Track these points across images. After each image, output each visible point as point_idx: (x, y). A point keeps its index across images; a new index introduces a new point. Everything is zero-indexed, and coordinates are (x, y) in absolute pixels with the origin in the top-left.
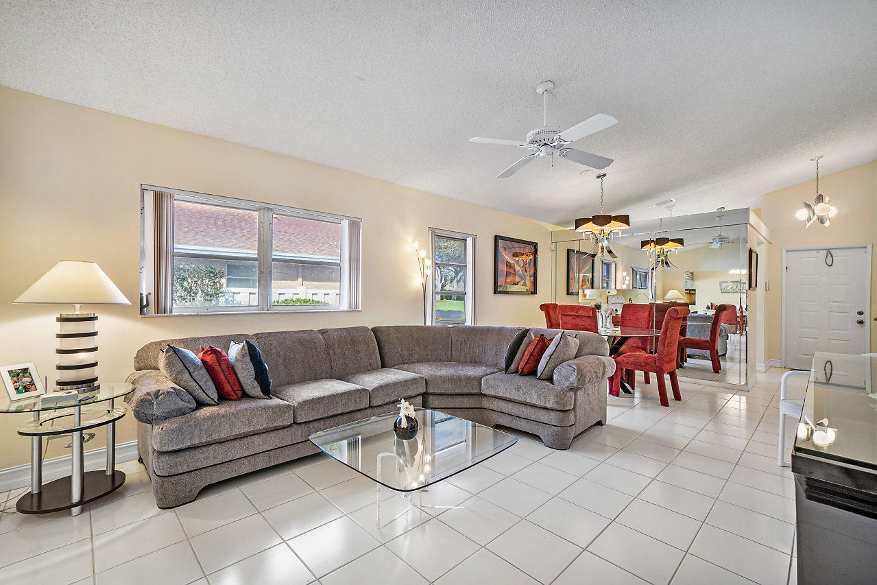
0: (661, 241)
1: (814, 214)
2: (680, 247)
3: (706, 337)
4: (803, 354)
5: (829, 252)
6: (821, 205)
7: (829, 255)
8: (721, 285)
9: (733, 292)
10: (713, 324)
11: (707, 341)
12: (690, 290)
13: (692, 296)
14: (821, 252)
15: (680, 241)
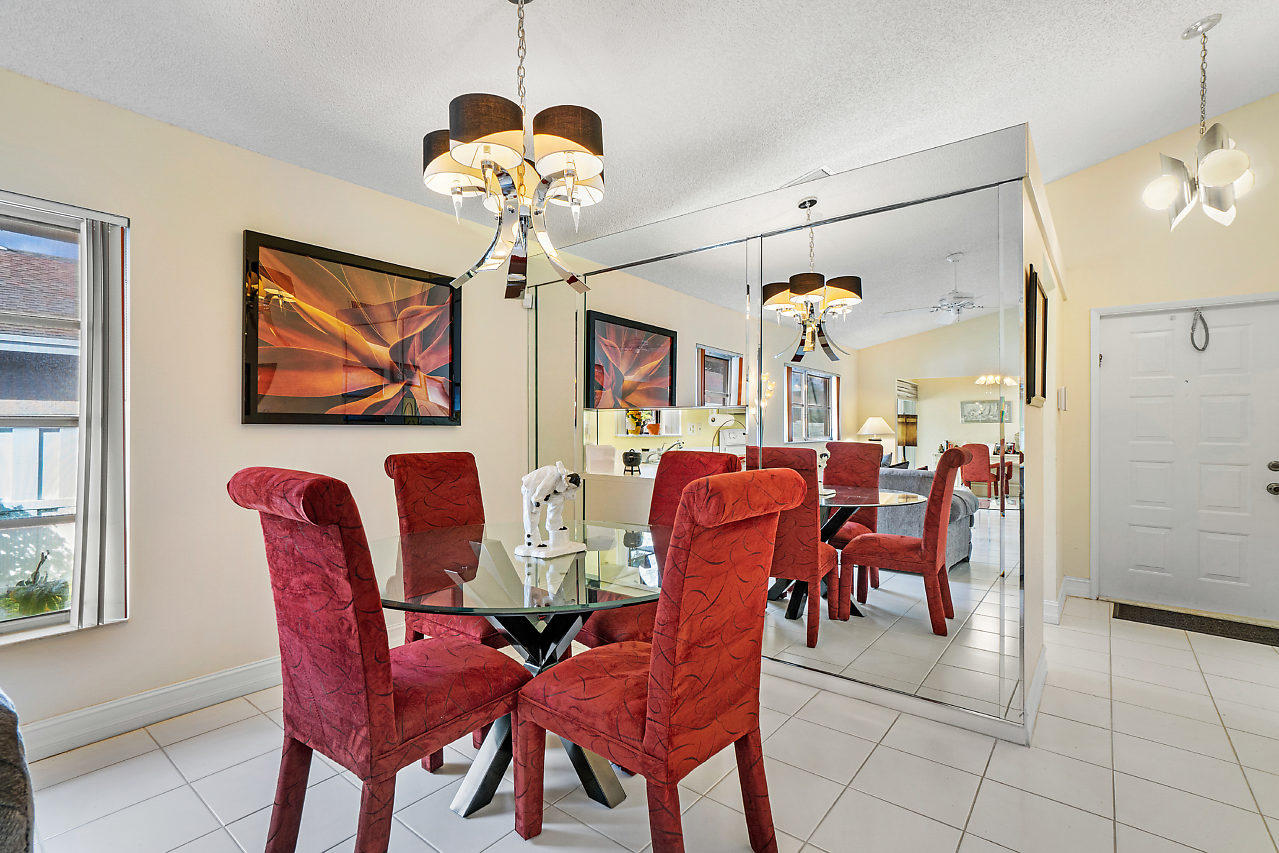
0: (803, 283)
1: (1194, 185)
2: (852, 299)
3: (916, 534)
4: (1140, 566)
5: (1199, 316)
6: (1216, 155)
7: (1200, 324)
8: (962, 408)
9: (983, 421)
10: (932, 500)
11: (916, 547)
12: (908, 416)
13: (911, 428)
14: (1179, 316)
15: (853, 284)
